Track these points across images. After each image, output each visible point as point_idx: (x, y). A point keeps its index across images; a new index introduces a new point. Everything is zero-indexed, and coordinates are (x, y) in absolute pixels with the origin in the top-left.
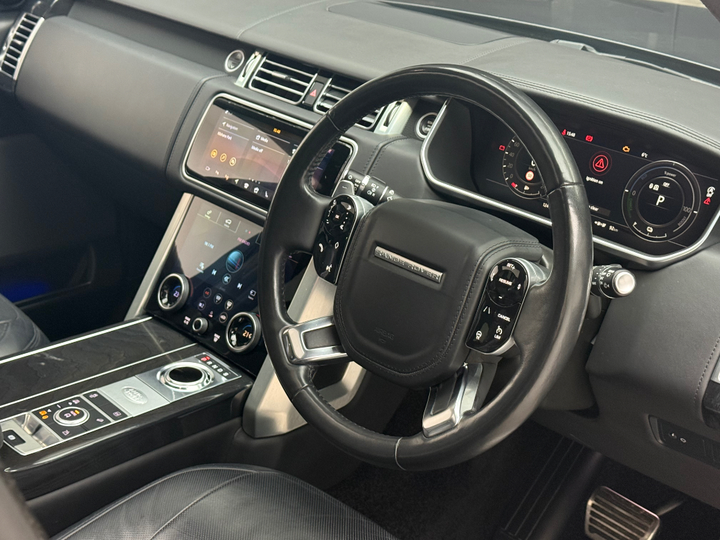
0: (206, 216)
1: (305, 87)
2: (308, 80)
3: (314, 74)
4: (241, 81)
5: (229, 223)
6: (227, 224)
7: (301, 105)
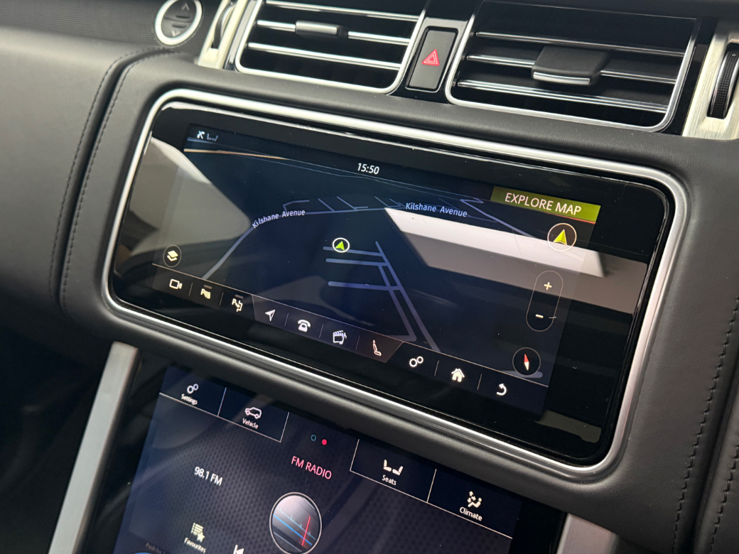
0: (184, 397)
1: (402, 49)
2: (406, 29)
3: (418, 14)
4: (210, 58)
5: (257, 416)
6: (251, 418)
7: (402, 92)
